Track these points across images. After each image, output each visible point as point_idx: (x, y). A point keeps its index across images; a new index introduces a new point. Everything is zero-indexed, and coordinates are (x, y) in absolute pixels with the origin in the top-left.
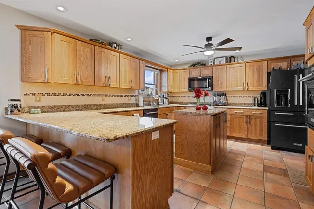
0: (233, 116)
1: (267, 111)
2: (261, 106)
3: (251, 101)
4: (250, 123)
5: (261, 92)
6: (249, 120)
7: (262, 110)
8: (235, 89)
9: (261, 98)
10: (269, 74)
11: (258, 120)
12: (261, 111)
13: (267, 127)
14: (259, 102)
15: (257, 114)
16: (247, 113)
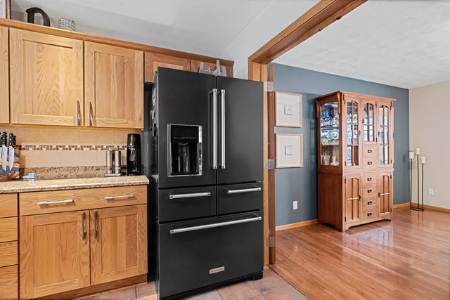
0: (34, 221)
1: (146, 187)
2: (130, 173)
3: (103, 159)
4: (97, 234)
5: (129, 135)
6: (93, 227)
7: (131, 189)
8: (47, 121)
9: (129, 151)
10: (148, 88)
11: (122, 221)
12: (131, 192)
13: (145, 236)
14: (125, 163)
15: (118, 200)
16: (88, 202)
